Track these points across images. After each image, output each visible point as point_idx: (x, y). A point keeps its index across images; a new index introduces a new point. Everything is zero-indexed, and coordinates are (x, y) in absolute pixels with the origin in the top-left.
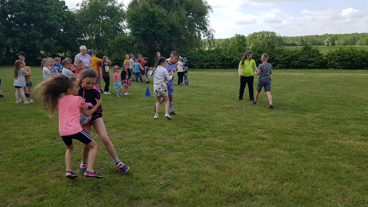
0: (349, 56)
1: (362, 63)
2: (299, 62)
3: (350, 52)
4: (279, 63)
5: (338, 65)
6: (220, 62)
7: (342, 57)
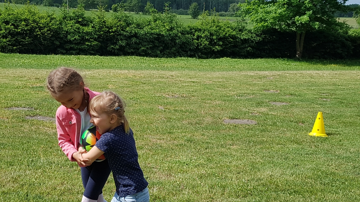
0: (27, 25)
1: (53, 41)
3: (28, 18)
5: (9, 44)
7: (13, 27)
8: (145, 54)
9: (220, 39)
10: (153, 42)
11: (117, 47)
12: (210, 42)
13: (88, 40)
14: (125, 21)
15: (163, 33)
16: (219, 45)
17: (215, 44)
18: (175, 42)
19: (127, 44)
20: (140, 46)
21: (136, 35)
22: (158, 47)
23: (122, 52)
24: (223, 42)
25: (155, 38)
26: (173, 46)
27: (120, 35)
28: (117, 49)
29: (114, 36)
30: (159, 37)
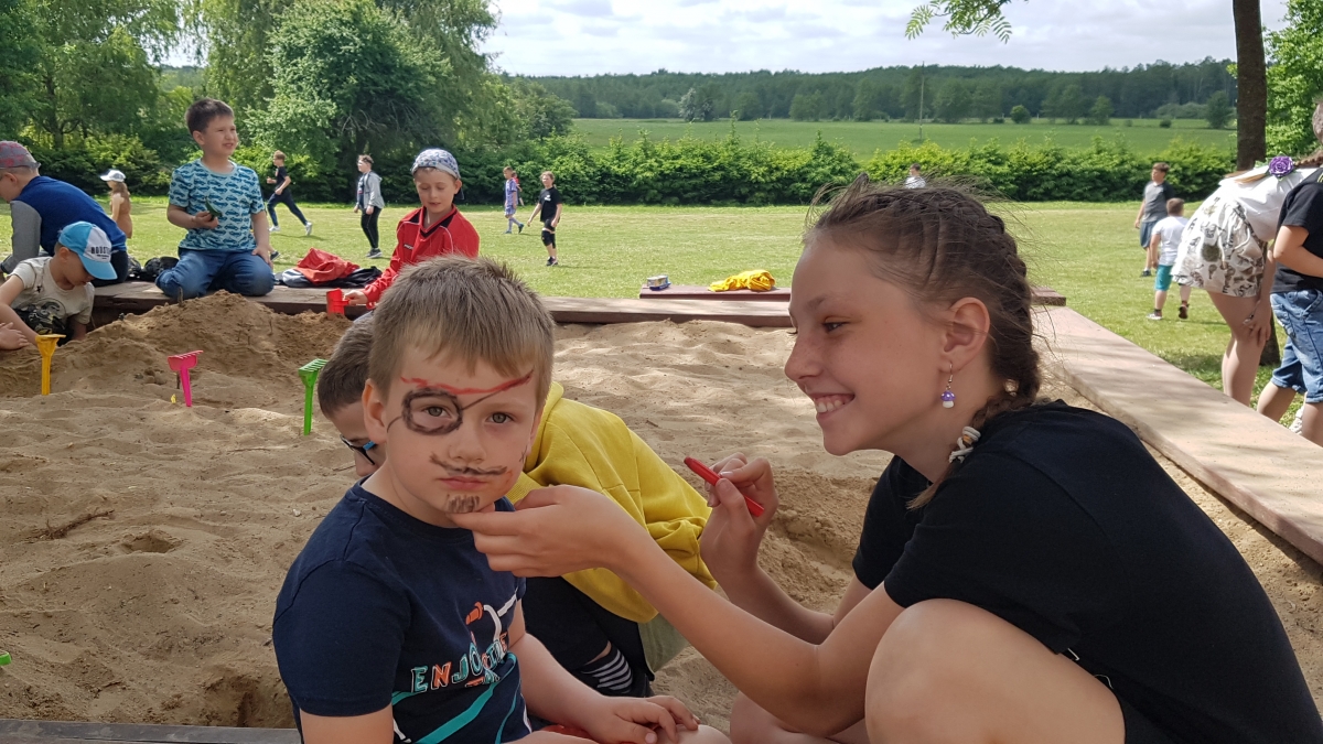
2: (809, 185)
4: (759, 190)
6: (595, 185)
8: (1081, 198)
9: (1199, 175)
10: (1093, 181)
11: (1041, 190)
12: (1182, 180)
13: (1001, 183)
14: (1054, 155)
15: (1109, 169)
16: (1197, 184)
17: (1190, 182)
18: (1126, 182)
19: (1056, 186)
20: (1075, 187)
21: (1068, 174)
22: (1101, 188)
23: (1048, 196)
24: (1204, 179)
25: (1098, 177)
26: (1124, 187)
27: (1047, 174)
28: (1041, 194)
29: (1036, 176)
30: (1103, 175)
